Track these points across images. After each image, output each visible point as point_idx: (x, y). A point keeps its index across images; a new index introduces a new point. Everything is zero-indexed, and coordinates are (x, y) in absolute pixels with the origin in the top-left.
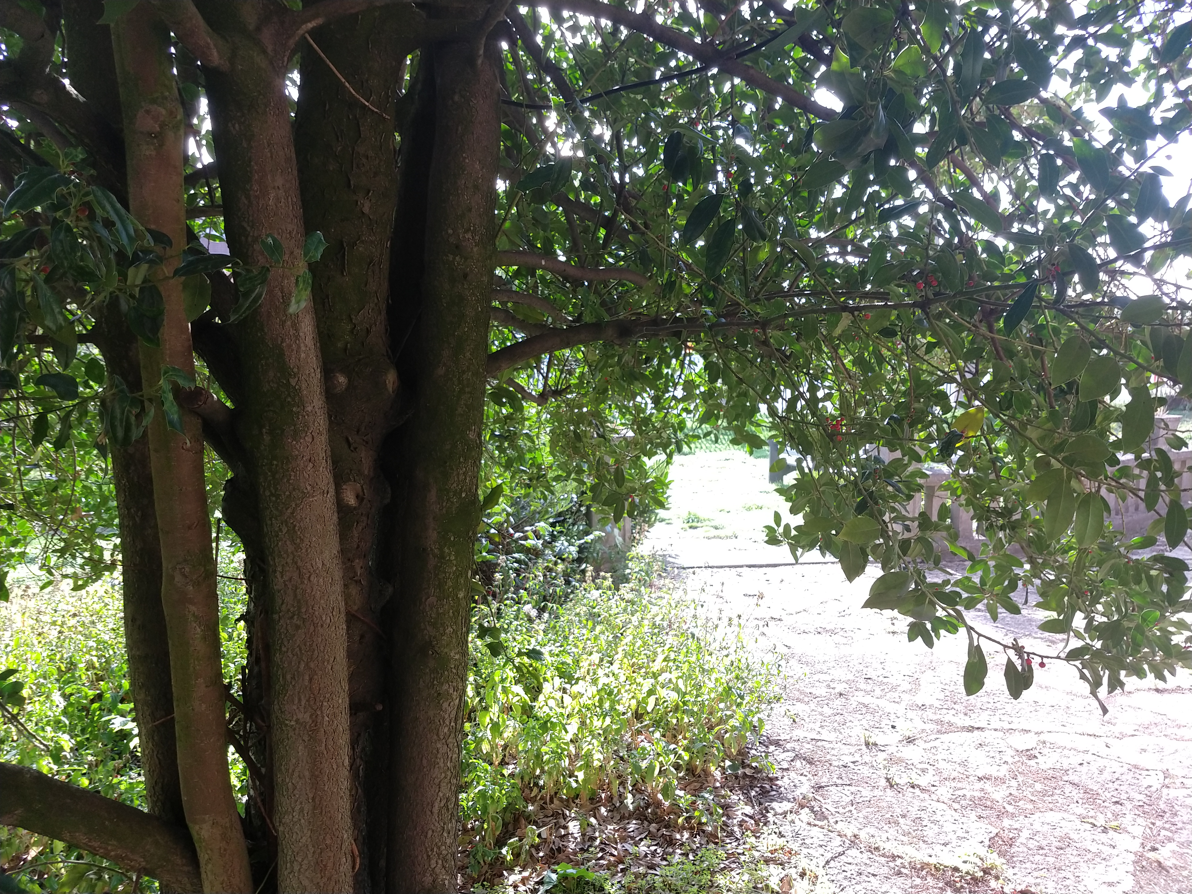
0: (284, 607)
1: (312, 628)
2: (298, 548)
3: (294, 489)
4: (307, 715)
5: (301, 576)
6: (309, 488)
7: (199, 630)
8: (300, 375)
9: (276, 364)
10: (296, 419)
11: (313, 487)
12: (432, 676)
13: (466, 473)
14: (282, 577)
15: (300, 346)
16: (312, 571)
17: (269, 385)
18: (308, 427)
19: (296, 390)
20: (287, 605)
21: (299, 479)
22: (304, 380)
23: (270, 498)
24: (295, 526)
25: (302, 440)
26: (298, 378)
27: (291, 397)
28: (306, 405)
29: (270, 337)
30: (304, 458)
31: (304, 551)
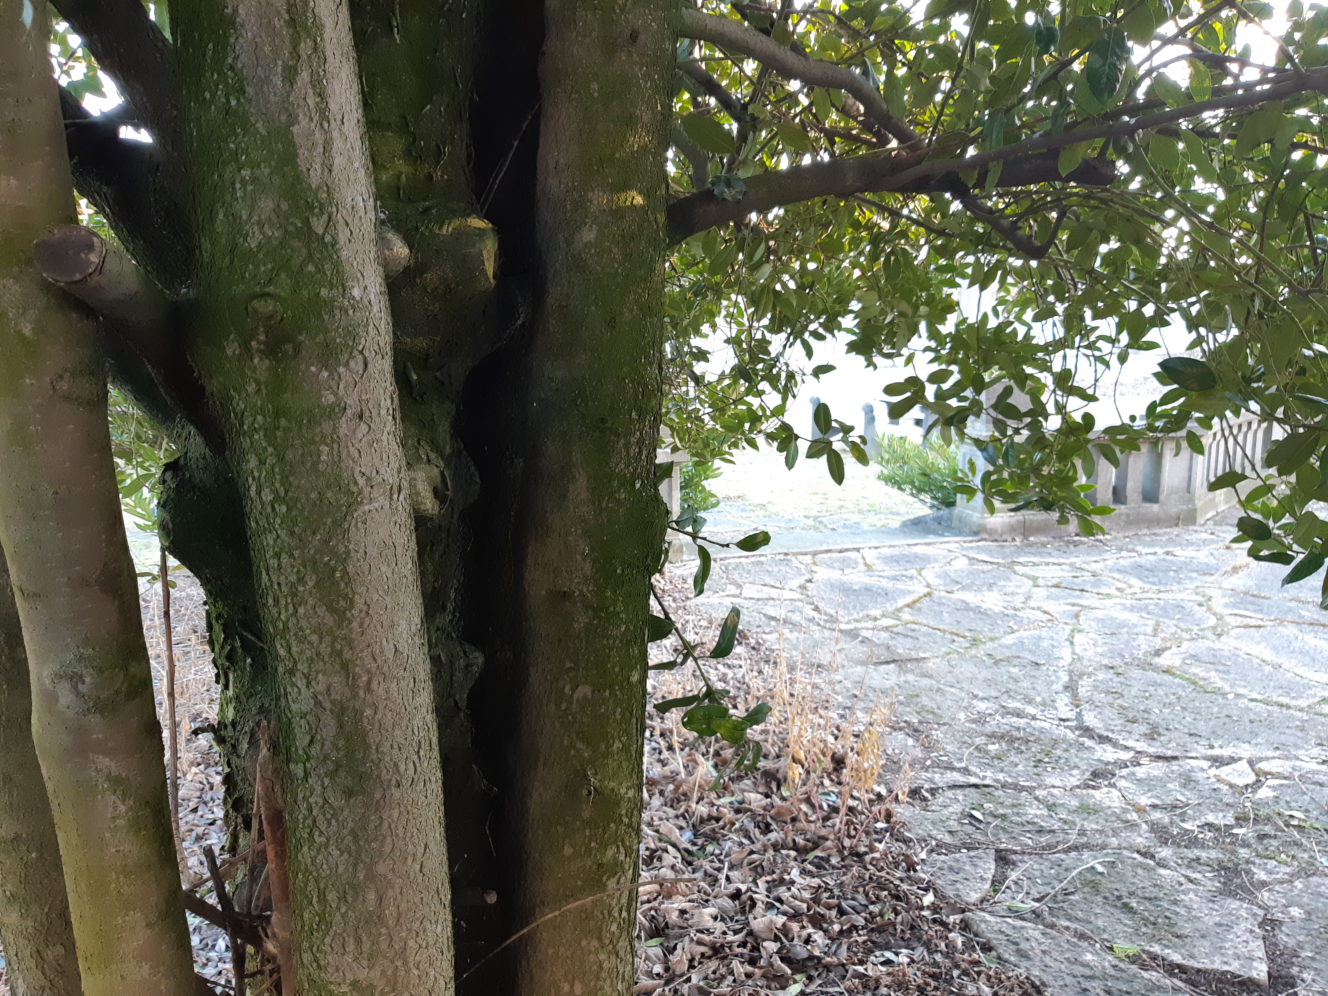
0: (315, 751)
2: (342, 617)
3: (329, 487)
5: (352, 681)
6: (361, 481)
7: (122, 808)
8: (334, 209)
9: (277, 180)
10: (326, 317)
11: (369, 479)
12: (587, 833)
13: (640, 442)
14: (308, 685)
15: (331, 138)
16: (374, 669)
17: (263, 233)
18: (355, 337)
19: (325, 245)
20: (323, 745)
21: (340, 461)
22: (342, 222)
23: (273, 508)
24: (334, 570)
25: (342, 370)
26: (330, 217)
27: (313, 262)
28: (349, 284)
29: (260, 110)
30: (349, 412)
31: (355, 625)
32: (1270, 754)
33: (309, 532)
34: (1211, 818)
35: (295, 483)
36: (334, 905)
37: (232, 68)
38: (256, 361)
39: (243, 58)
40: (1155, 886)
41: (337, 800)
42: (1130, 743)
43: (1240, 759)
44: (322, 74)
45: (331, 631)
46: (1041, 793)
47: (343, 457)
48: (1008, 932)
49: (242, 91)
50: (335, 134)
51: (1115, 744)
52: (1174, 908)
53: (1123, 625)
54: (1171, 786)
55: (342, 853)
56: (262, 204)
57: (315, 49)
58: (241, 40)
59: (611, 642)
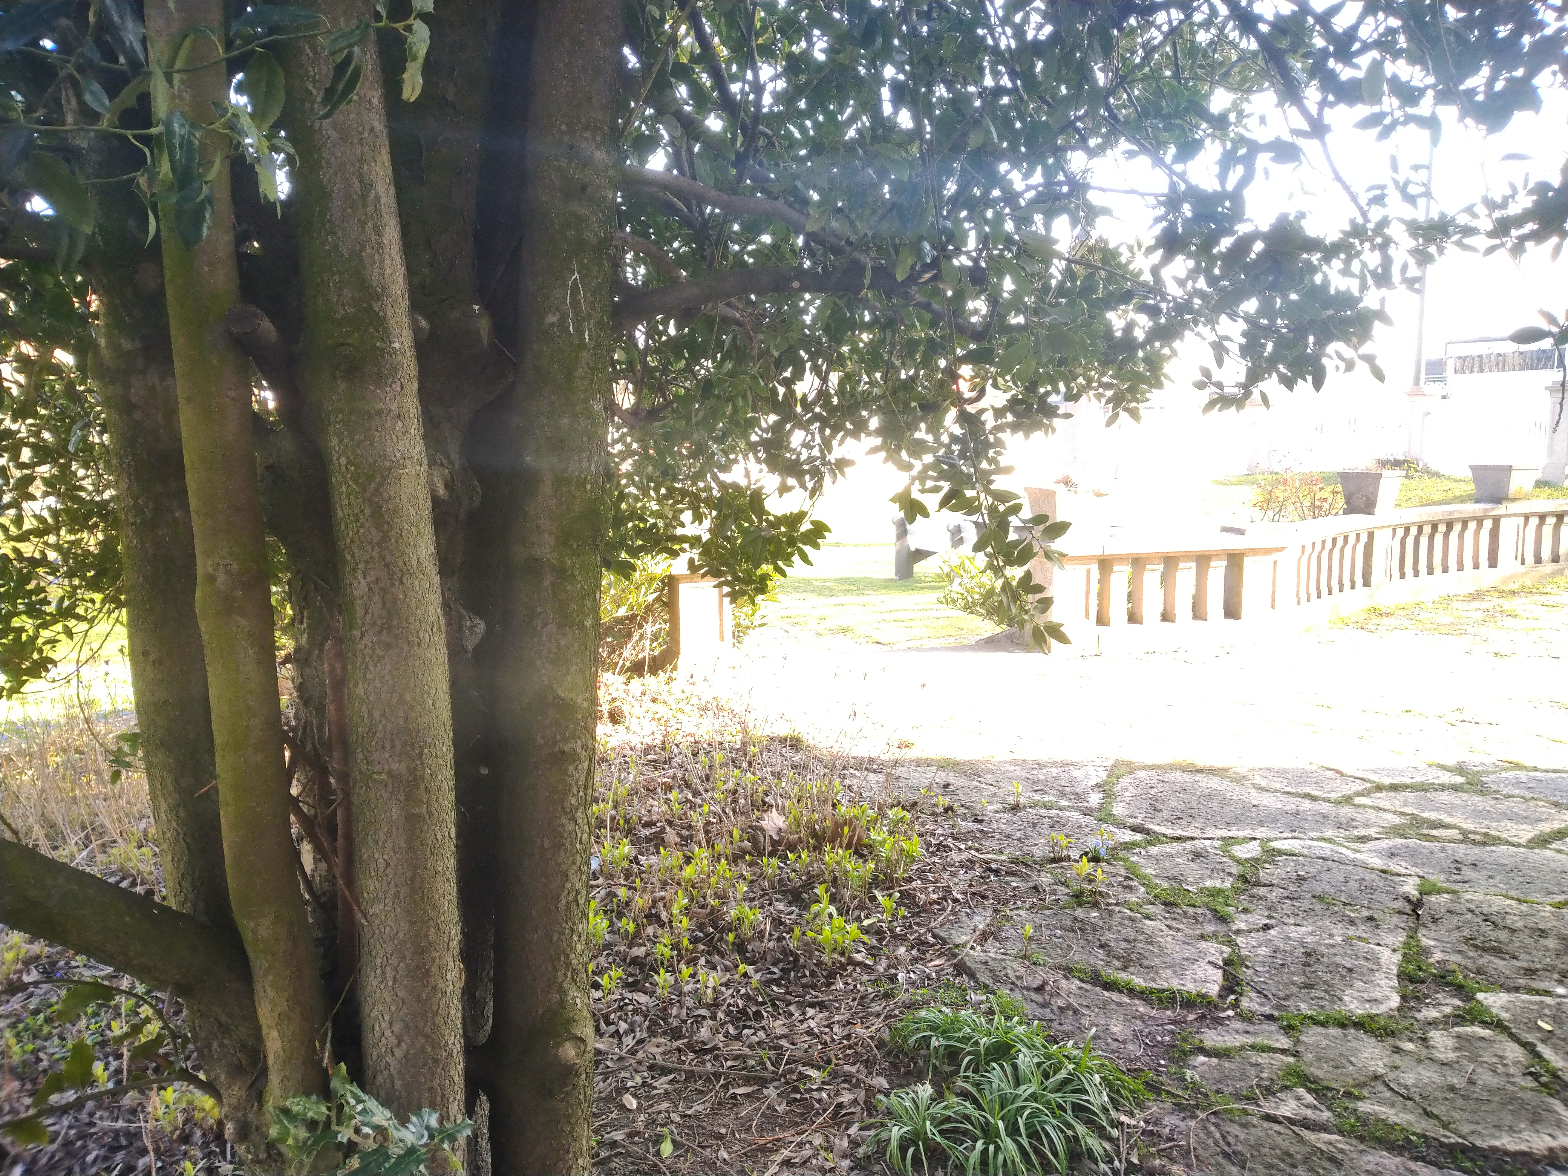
0: (368, 620)
1: (406, 647)
2: (386, 536)
3: (379, 456)
4: (403, 766)
6: (398, 455)
7: (251, 651)
8: (385, 298)
9: (353, 281)
10: (379, 358)
11: (402, 454)
14: (365, 578)
15: (384, 259)
16: (404, 570)
17: (345, 310)
18: (396, 370)
19: (380, 317)
20: (373, 616)
21: (386, 442)
22: (389, 305)
23: (346, 468)
24: (381, 507)
25: (388, 389)
26: (383, 303)
27: (373, 327)
28: (393, 340)
29: (344, 243)
30: (392, 414)
31: (393, 541)
33: (367, 483)
35: (360, 453)
37: (329, 220)
38: (339, 382)
39: (335, 215)
40: (1137, 932)
41: (381, 651)
43: (1254, 839)
44: (379, 224)
45: (379, 544)
49: (334, 233)
50: (386, 256)
56: (344, 294)
57: (376, 211)
58: (334, 206)
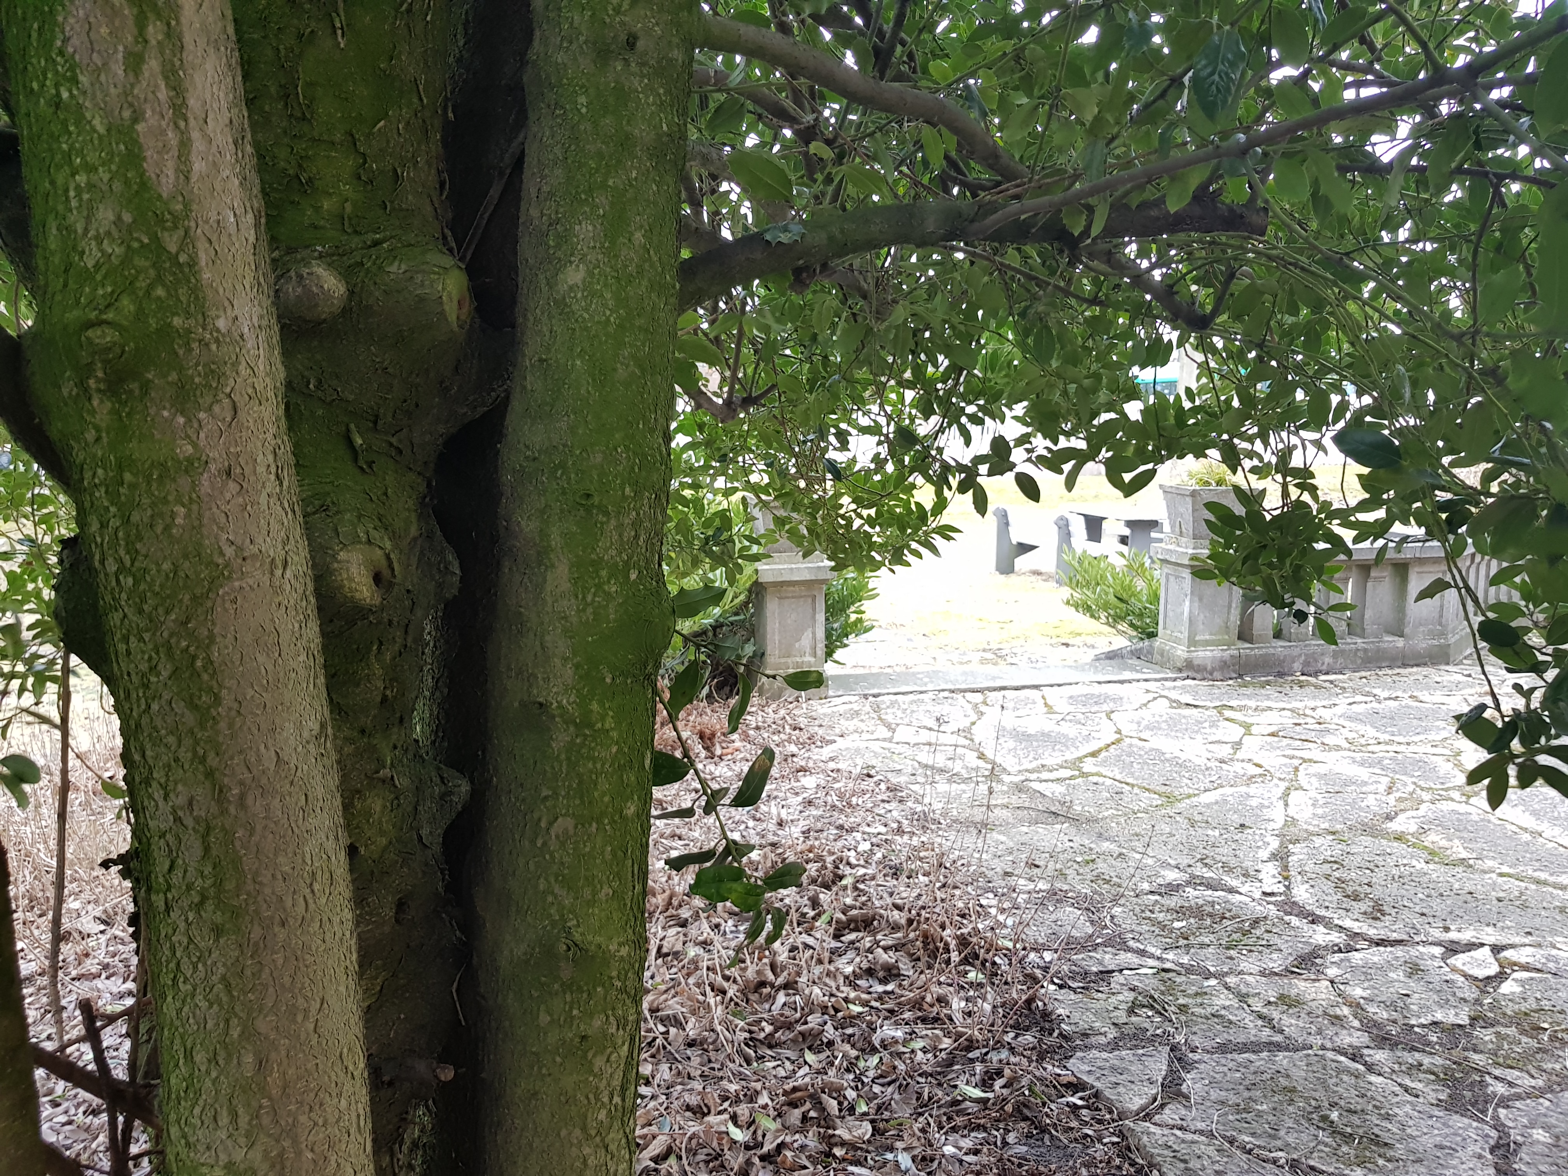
1: (257, 930)
2: (205, 717)
4: (256, 1155)
5: (220, 794)
6: (229, 551)
8: (193, 224)
9: (117, 186)
10: (181, 352)
11: (240, 549)
12: (568, 998)
13: (636, 524)
14: (166, 797)
15: (189, 139)
16: (248, 782)
17: (102, 251)
18: (220, 377)
19: (180, 265)
20: (185, 872)
21: (201, 525)
22: (203, 239)
23: (118, 581)
24: (194, 658)
25: (202, 415)
26: (186, 233)
27: (164, 285)
28: (213, 313)
29: (96, 105)
30: (213, 467)
31: (223, 725)
32: (1517, 940)
33: (161, 610)
34: (1439, 1016)
35: (143, 551)
36: (203, 1069)
37: (61, 53)
38: (95, 403)
39: (75, 41)
40: (1363, 1096)
41: (204, 941)
42: (1348, 923)
43: (1482, 945)
44: (178, 63)
45: (192, 732)
46: (1231, 980)
47: (205, 521)
48: (1175, 1147)
49: (75, 81)
50: (195, 135)
51: (1329, 925)
52: (1385, 1124)
53: (1349, 782)
54: (1392, 975)
55: (211, 1006)
56: (100, 215)
57: (168, 35)
58: (72, 20)
59: (599, 766)
